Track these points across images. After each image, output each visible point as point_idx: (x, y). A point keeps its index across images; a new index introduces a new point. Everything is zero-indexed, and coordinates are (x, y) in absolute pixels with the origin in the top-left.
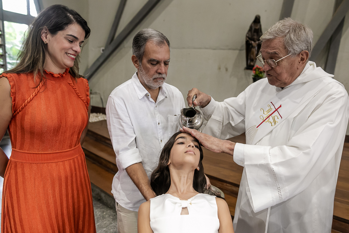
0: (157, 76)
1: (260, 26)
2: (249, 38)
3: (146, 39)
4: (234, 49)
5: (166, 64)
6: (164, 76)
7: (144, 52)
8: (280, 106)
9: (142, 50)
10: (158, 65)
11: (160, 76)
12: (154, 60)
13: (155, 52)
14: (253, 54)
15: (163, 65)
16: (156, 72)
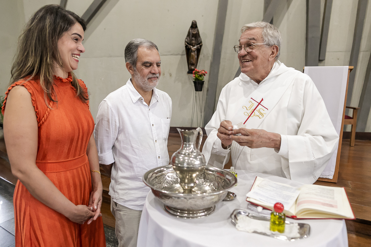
0: (151, 76)
1: (198, 30)
2: (188, 43)
3: (137, 46)
4: (177, 55)
5: (159, 65)
6: (158, 75)
7: (137, 58)
8: (262, 100)
9: (135, 55)
10: (152, 66)
11: (155, 76)
12: (147, 62)
13: (147, 55)
14: (193, 58)
15: (155, 66)
16: (150, 72)
